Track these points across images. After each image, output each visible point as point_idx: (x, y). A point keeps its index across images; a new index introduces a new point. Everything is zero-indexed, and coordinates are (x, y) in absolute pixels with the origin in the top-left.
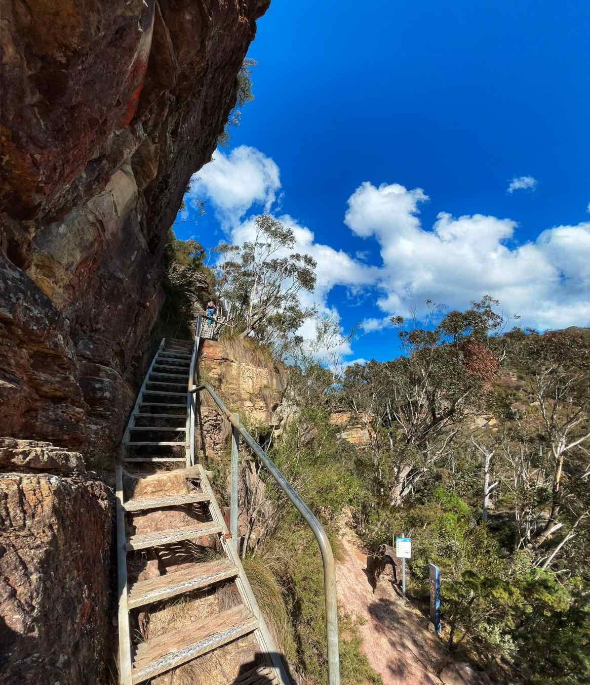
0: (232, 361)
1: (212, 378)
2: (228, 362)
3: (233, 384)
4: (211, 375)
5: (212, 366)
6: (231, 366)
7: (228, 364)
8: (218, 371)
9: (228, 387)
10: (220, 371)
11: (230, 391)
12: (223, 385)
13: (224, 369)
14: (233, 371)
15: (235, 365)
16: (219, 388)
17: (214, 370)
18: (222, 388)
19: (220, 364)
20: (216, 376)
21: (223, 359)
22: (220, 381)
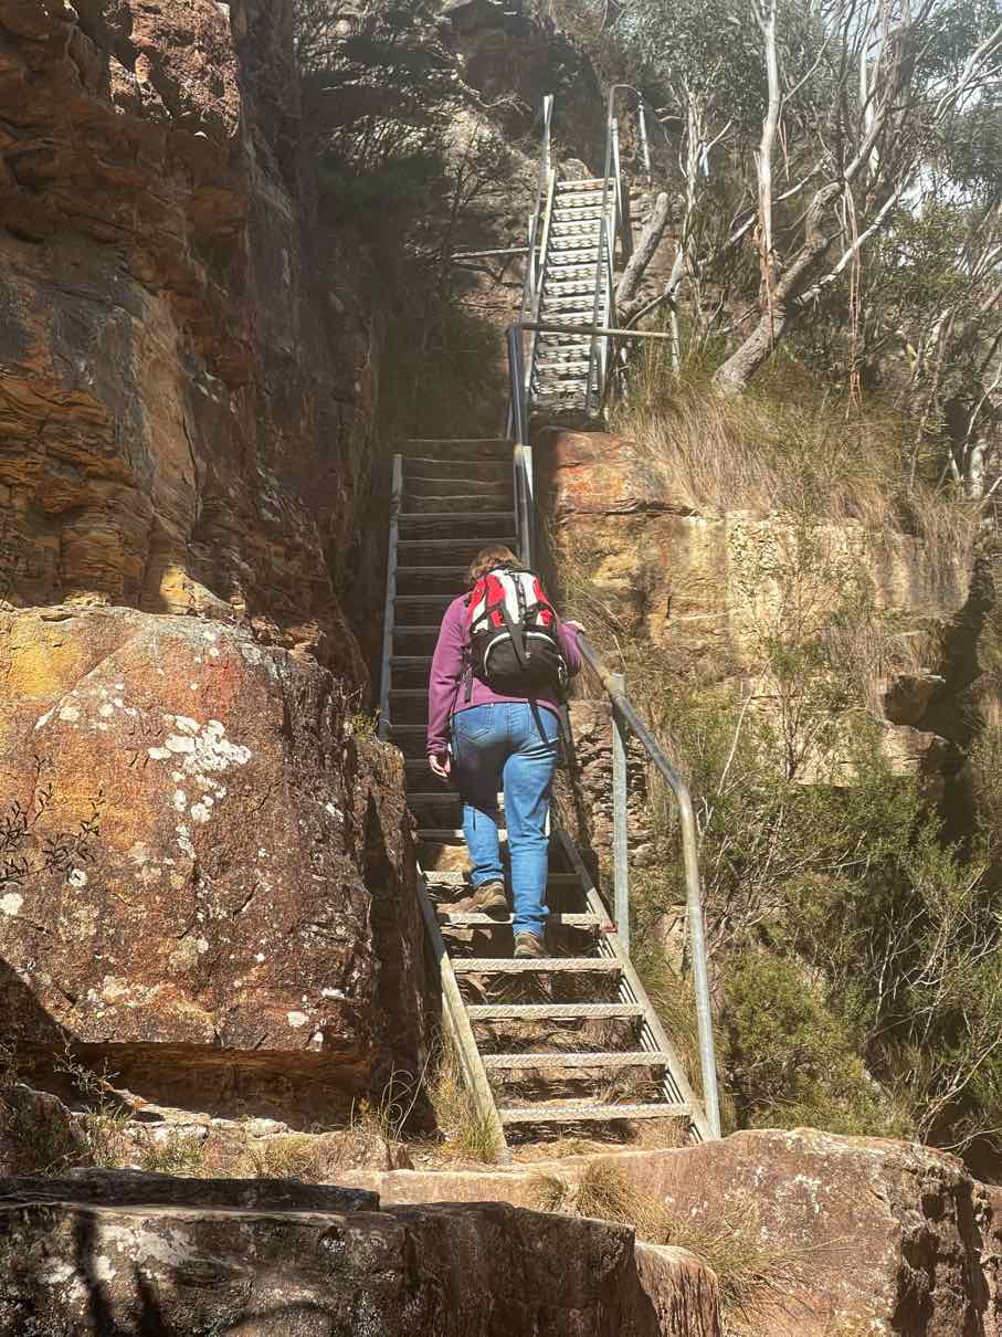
0: (686, 512)
1: (605, 593)
2: (666, 518)
3: (698, 607)
4: (600, 580)
5: (603, 543)
6: (682, 532)
7: (666, 527)
8: (630, 560)
9: (678, 625)
10: (636, 562)
11: (687, 641)
12: (655, 619)
13: (654, 551)
14: (695, 553)
15: (699, 526)
16: (639, 630)
17: (611, 559)
18: (654, 633)
19: (633, 530)
20: (622, 583)
21: (642, 506)
22: (640, 599)
